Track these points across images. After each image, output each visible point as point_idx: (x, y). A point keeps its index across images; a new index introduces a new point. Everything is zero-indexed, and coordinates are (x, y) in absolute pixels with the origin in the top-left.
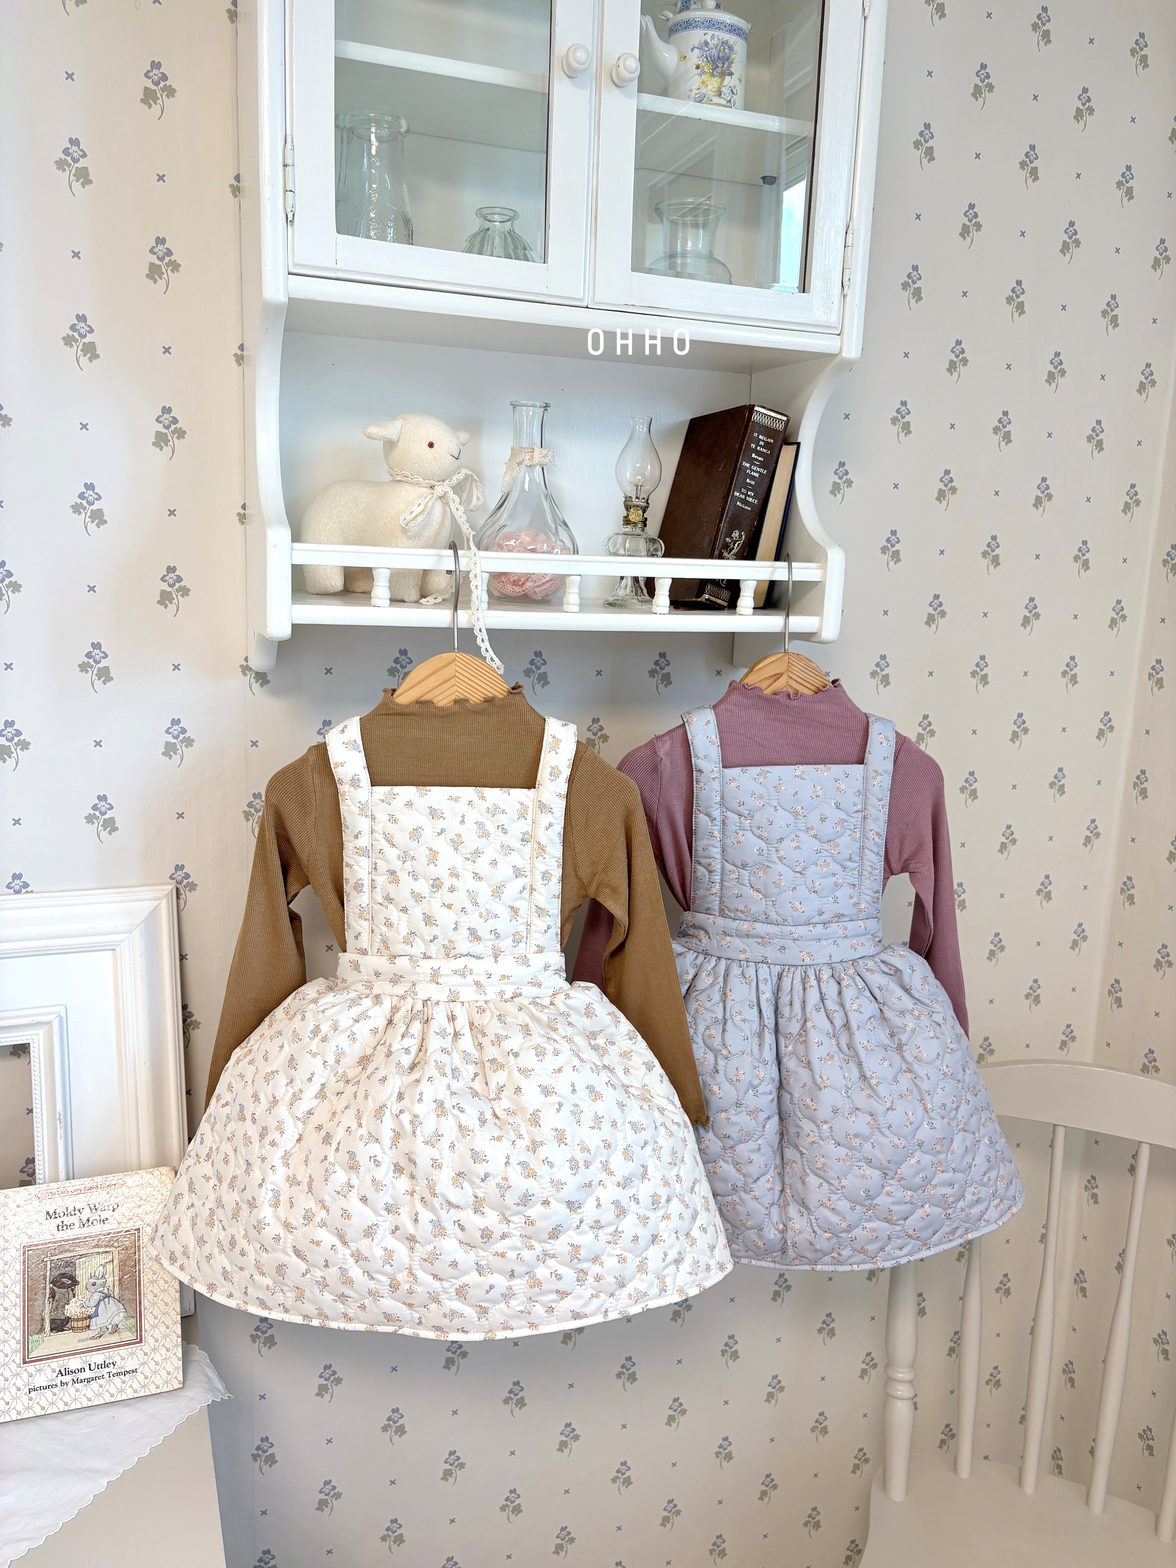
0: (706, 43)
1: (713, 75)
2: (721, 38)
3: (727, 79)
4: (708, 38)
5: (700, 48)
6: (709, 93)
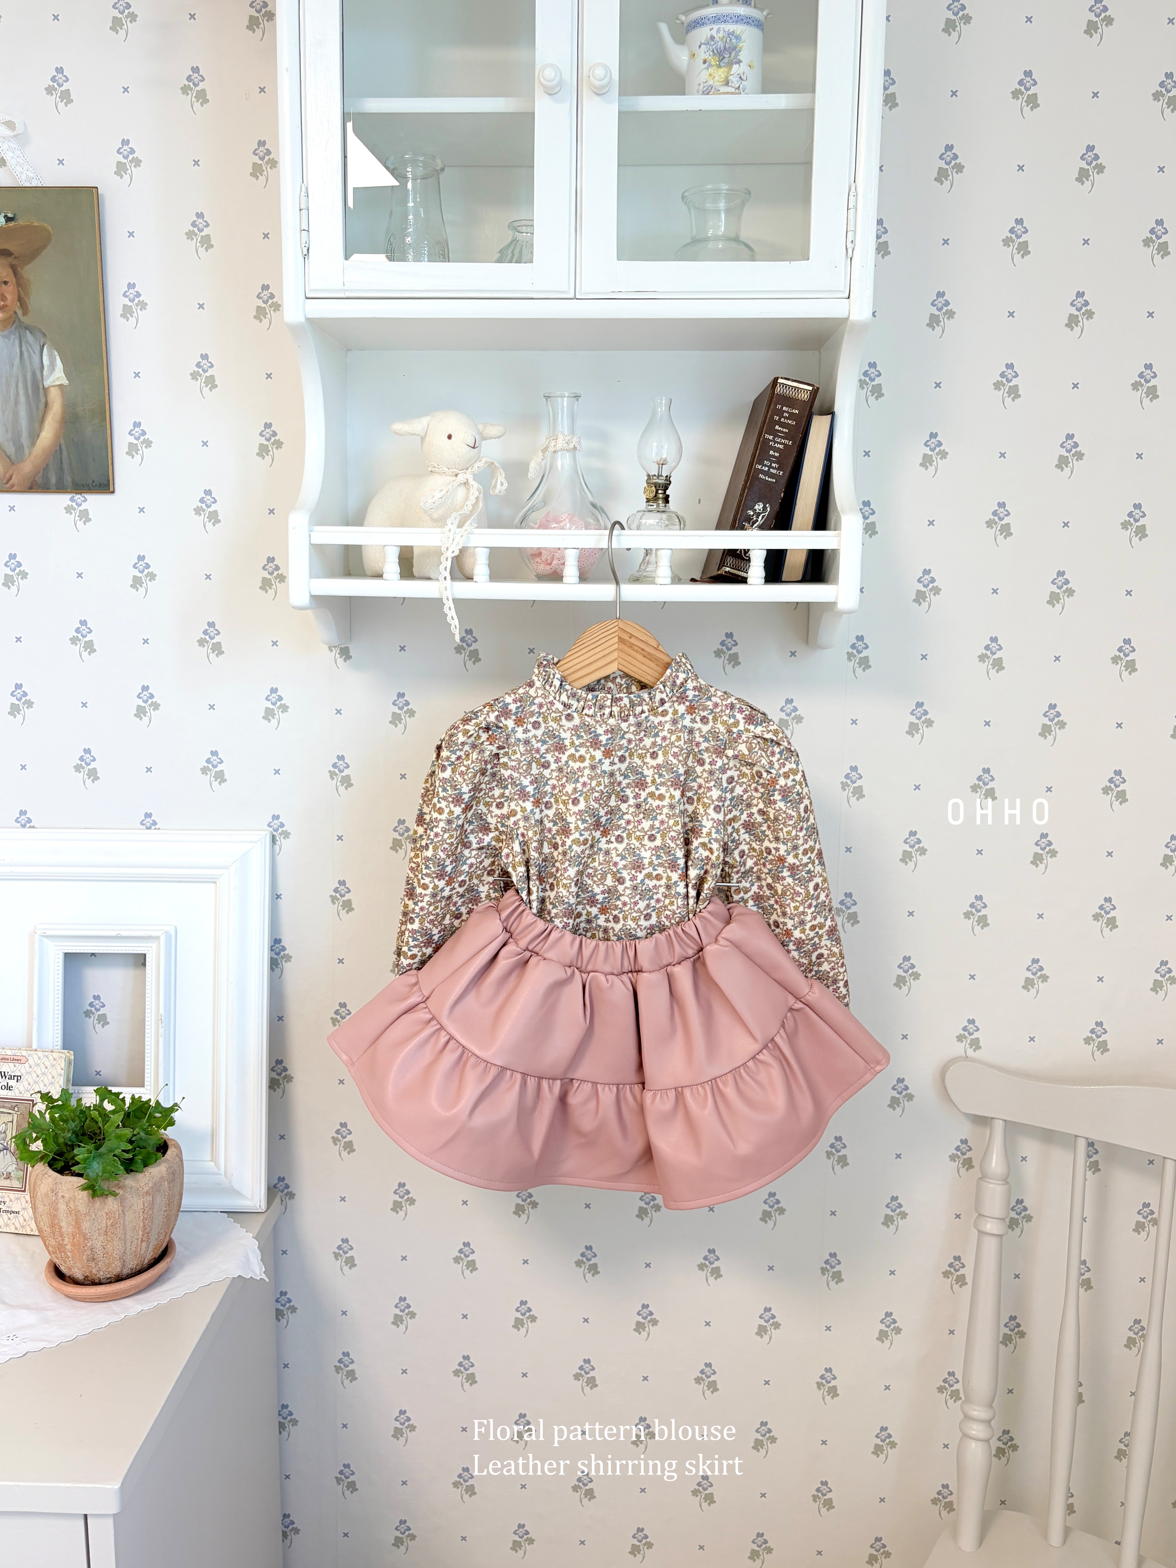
0: (713, 38)
1: (719, 66)
2: (726, 29)
3: (735, 67)
4: (714, 32)
5: (707, 44)
6: (717, 84)
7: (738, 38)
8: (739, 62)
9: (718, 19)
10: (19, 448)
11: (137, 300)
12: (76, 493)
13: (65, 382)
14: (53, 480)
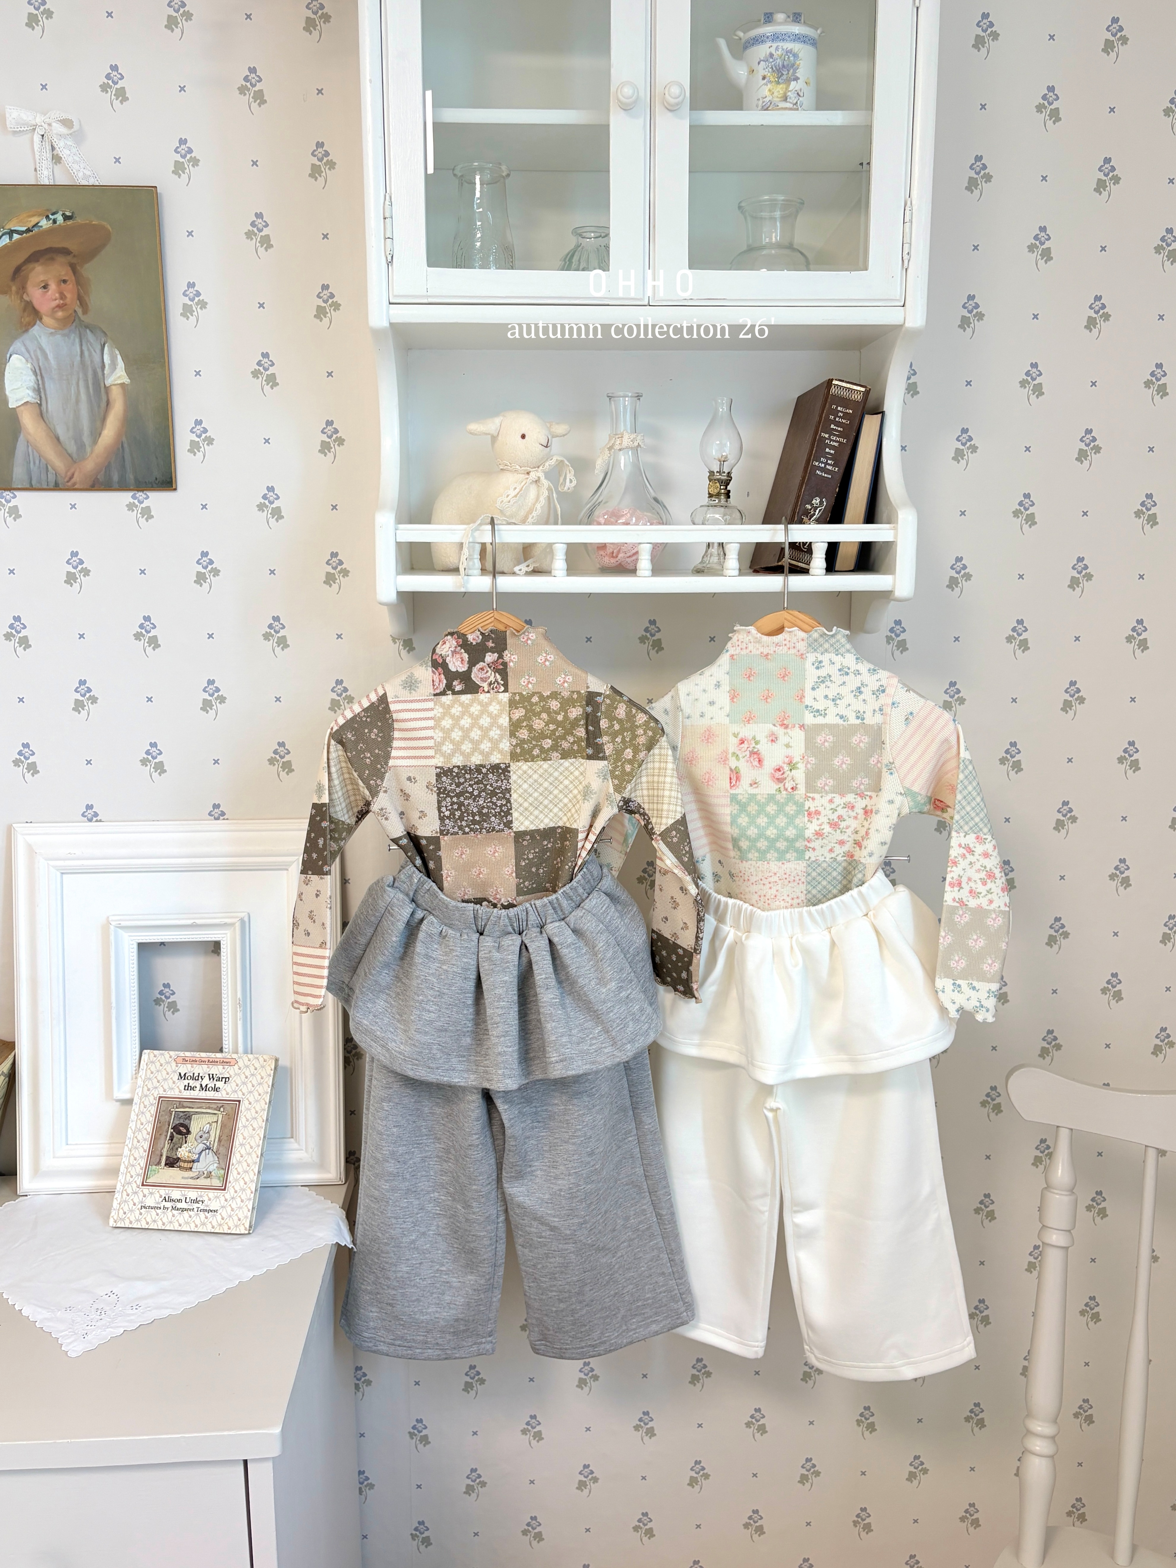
0: (771, 55)
1: (778, 83)
2: (785, 47)
3: (793, 84)
4: (773, 50)
5: (766, 60)
6: (775, 99)
7: (795, 56)
8: (797, 79)
9: (776, 37)
10: (81, 447)
11: (197, 299)
12: (138, 491)
13: (126, 380)
14: (116, 478)
